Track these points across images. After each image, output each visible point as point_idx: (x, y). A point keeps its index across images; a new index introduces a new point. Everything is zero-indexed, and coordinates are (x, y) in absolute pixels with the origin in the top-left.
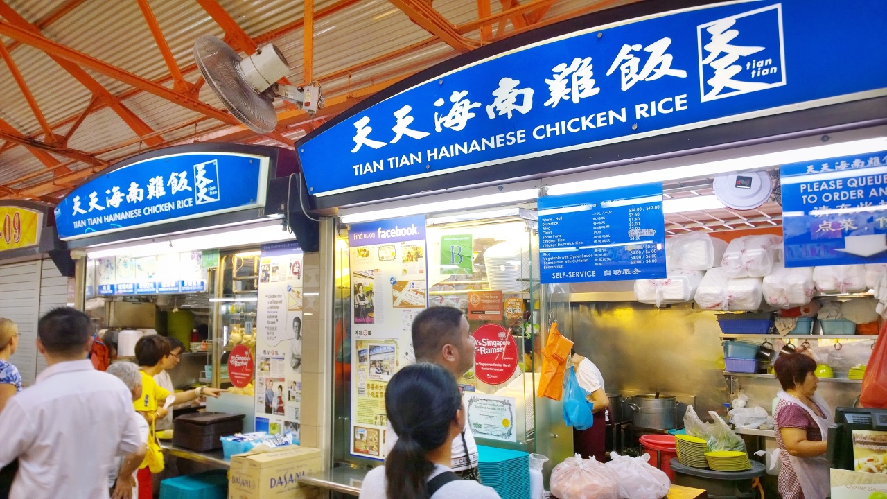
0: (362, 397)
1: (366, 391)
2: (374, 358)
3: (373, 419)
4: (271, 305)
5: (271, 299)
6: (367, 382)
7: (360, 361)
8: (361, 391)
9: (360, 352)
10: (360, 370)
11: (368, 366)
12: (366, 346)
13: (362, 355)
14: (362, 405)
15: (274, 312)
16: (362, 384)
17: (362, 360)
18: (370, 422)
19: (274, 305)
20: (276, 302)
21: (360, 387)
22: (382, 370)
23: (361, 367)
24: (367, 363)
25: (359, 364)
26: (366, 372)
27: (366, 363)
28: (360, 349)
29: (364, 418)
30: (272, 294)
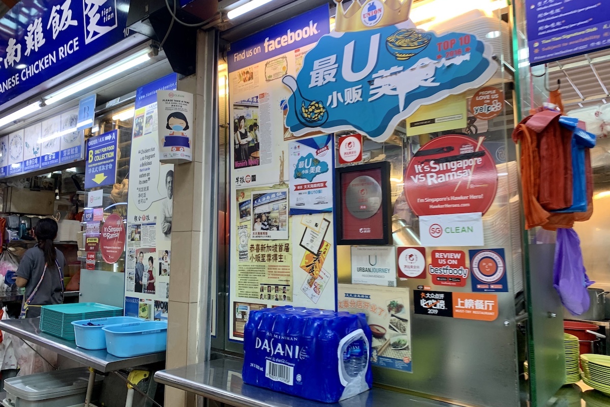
0: (243, 263)
1: (250, 255)
2: (259, 210)
3: (258, 290)
4: (143, 161)
5: (144, 155)
6: (250, 243)
7: (242, 217)
8: (243, 255)
9: (241, 205)
10: (242, 227)
11: (252, 221)
12: (249, 196)
13: (243, 208)
14: (245, 273)
15: (146, 169)
16: (243, 246)
17: (243, 214)
18: (254, 296)
19: (146, 161)
20: (148, 157)
21: (242, 249)
22: (269, 225)
23: (243, 224)
24: (251, 218)
25: (240, 220)
26: (249, 230)
27: (248, 218)
28: (241, 200)
29: (246, 290)
30: (144, 149)
